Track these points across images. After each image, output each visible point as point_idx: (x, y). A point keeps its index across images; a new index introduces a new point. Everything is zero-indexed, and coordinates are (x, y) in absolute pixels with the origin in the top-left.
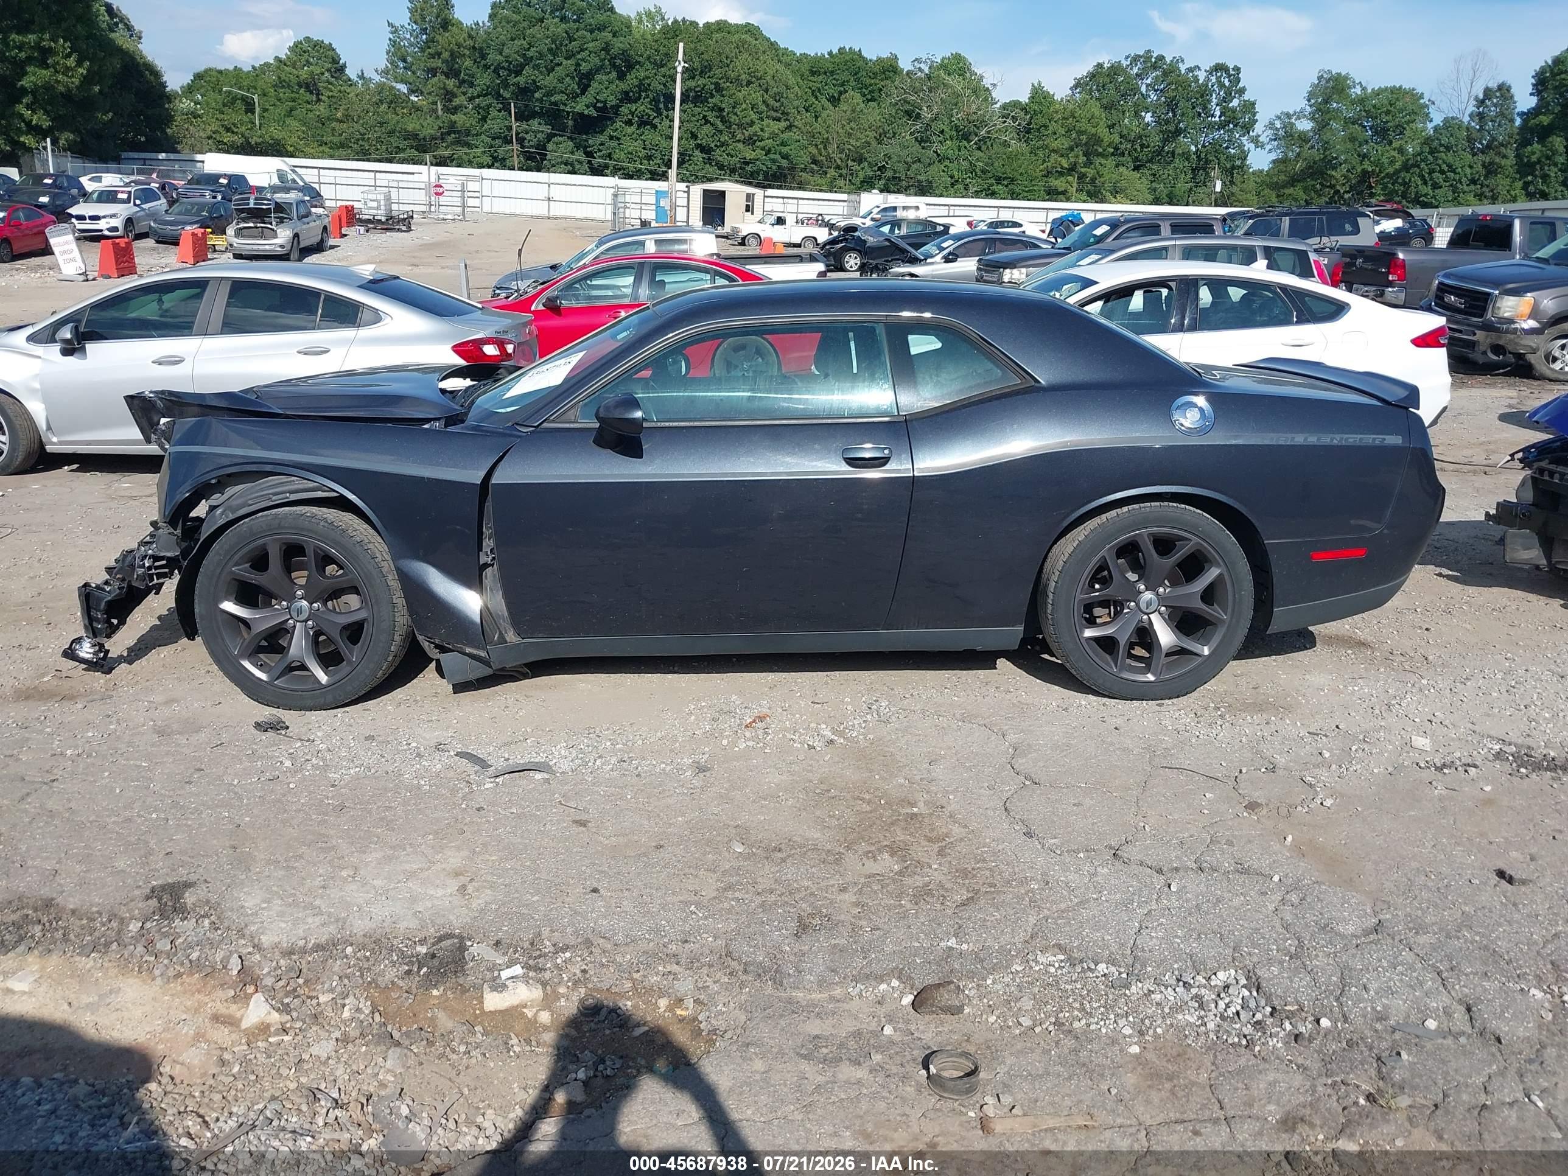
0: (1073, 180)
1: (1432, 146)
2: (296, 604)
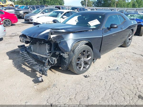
2: (82, 59)
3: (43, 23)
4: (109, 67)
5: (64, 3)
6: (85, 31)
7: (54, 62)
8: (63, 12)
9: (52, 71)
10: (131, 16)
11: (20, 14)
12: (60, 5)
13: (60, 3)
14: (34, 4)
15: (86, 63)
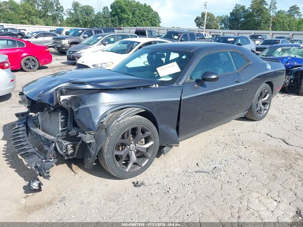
0: (27, 20)
1: (97, 17)
2: (132, 145)
3: (94, 66)
4: (197, 164)
5: (160, 22)
6: (142, 87)
7: (64, 151)
8: (139, 43)
9: (71, 169)
10: (284, 52)
11: (63, 46)
12: (152, 26)
13: (151, 22)
14: (99, 24)
15: (141, 155)
